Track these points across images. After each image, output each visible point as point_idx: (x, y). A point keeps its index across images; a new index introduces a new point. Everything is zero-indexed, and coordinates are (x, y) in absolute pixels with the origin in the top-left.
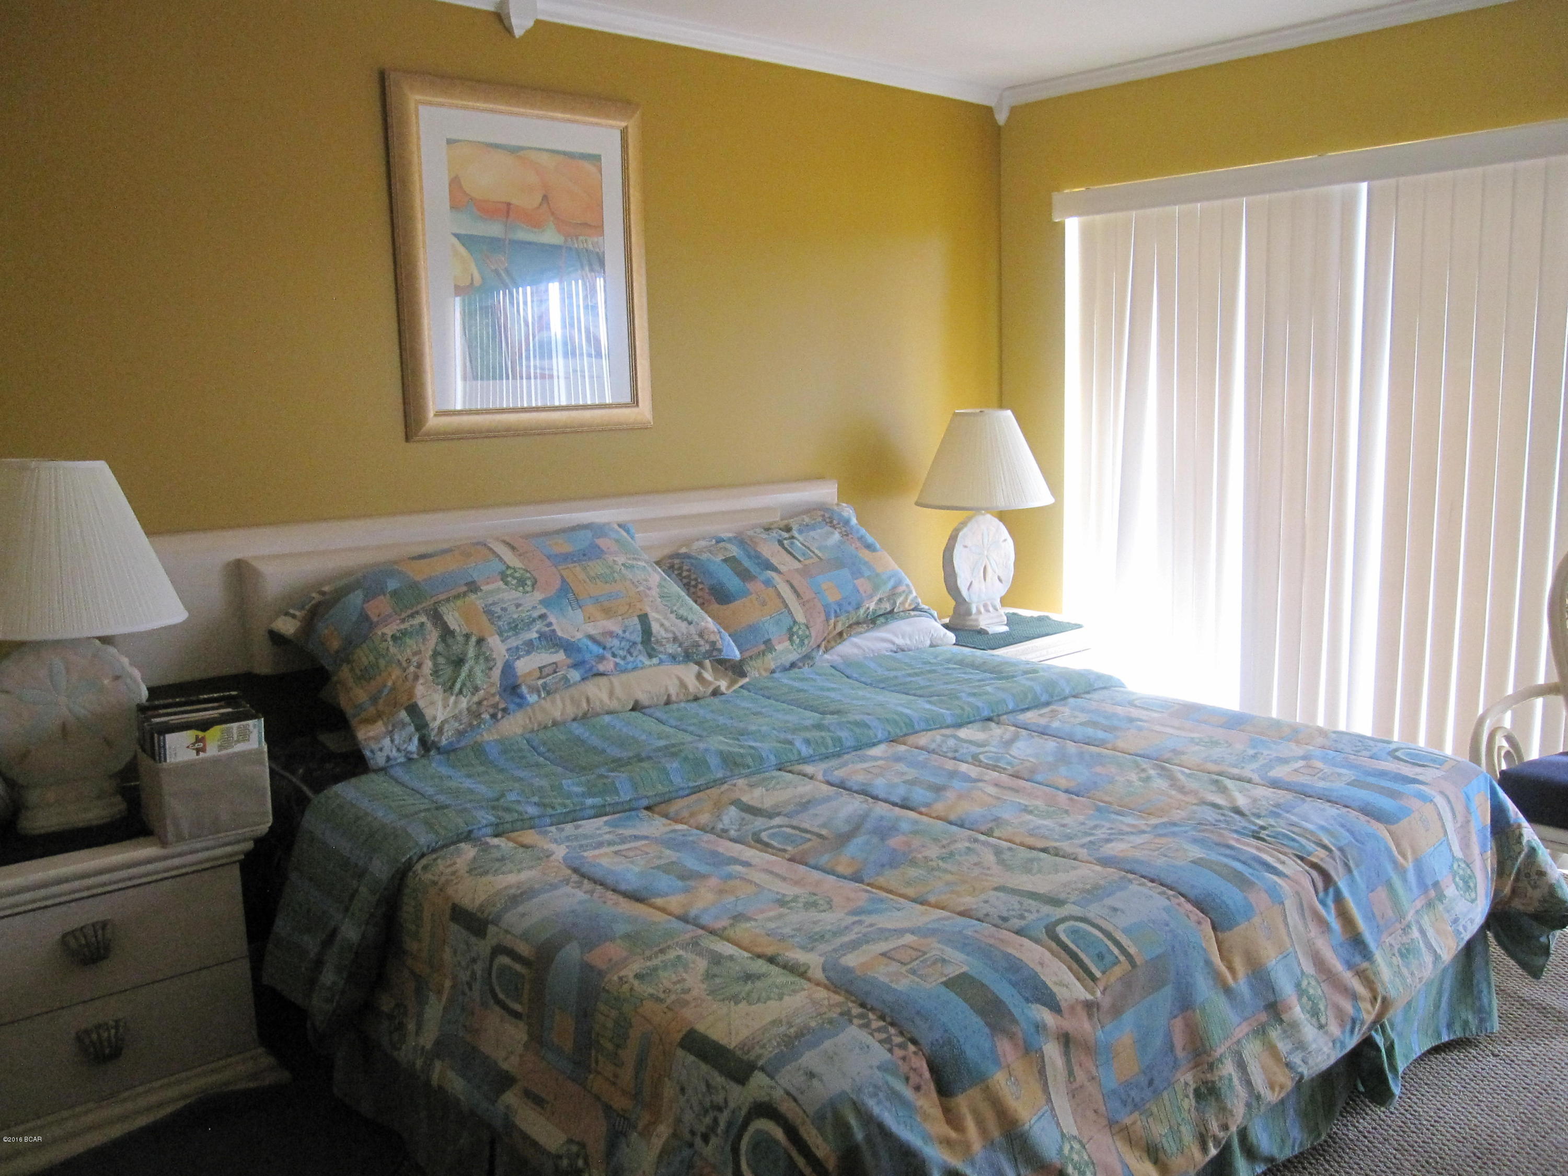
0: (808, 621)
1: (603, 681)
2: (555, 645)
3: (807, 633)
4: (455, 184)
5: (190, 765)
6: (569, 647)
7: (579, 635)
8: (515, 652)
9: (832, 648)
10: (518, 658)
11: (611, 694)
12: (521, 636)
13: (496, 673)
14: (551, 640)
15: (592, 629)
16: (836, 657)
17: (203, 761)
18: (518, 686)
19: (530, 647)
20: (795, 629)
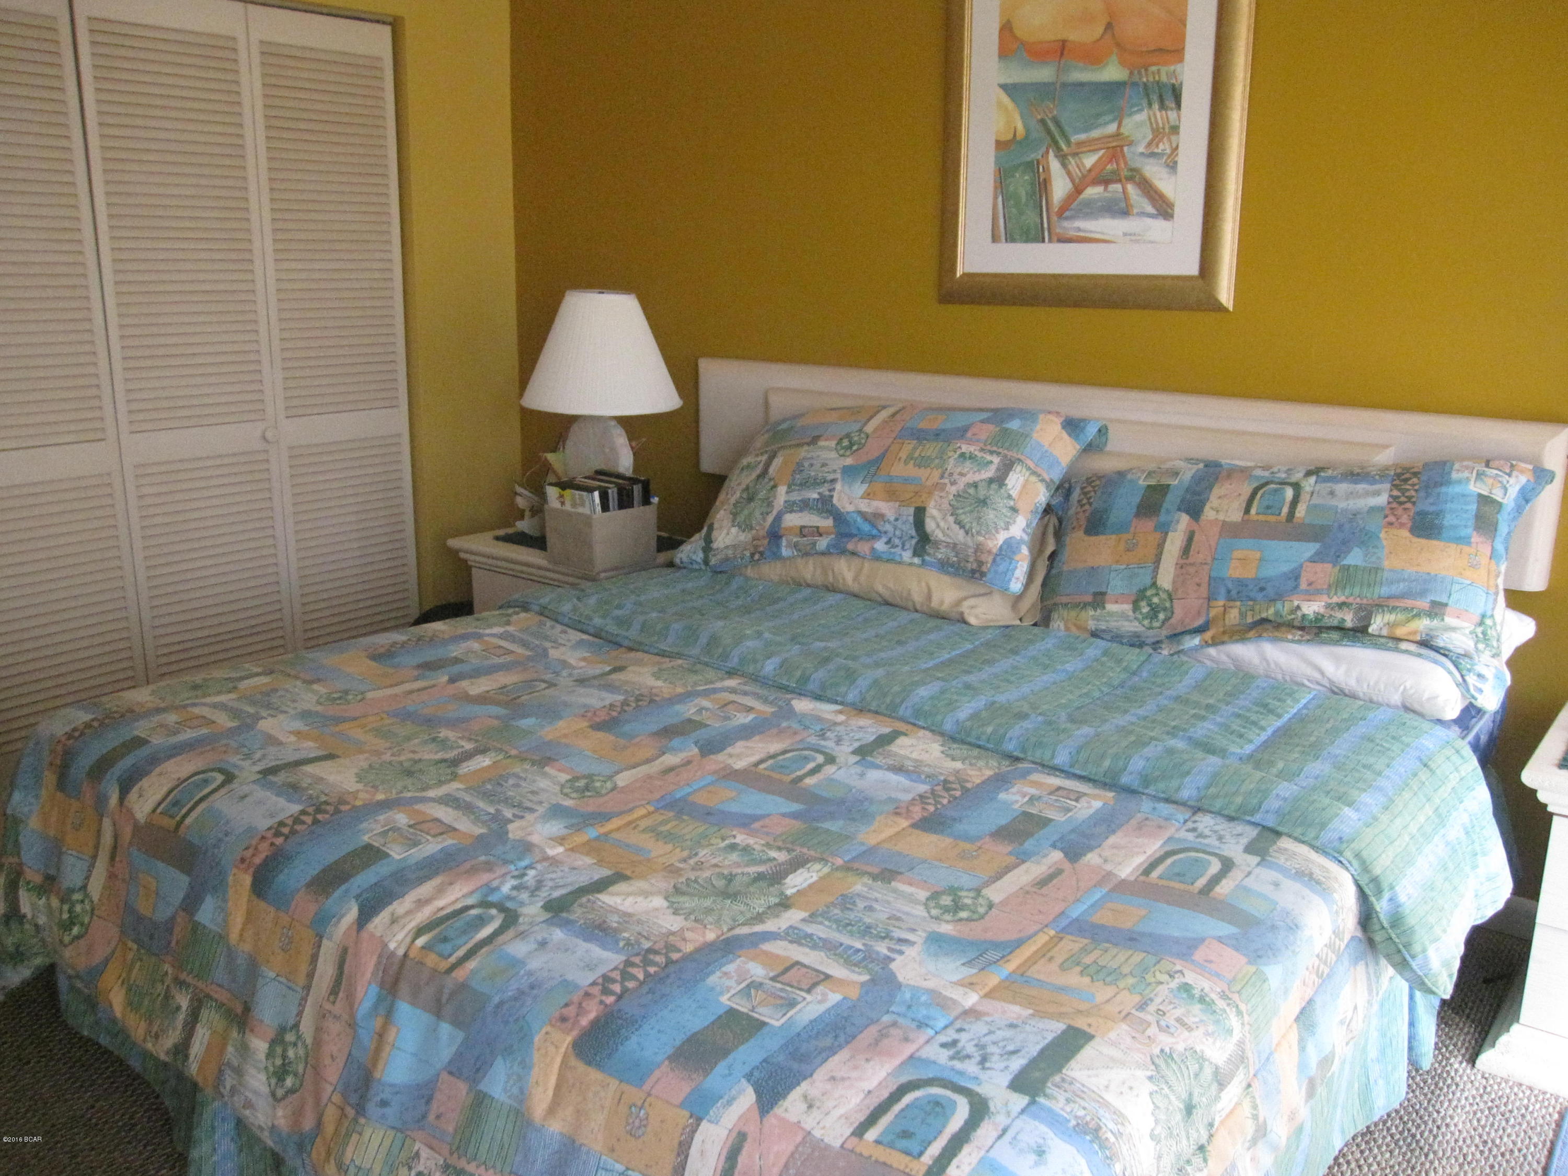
0: (1176, 589)
1: (856, 562)
2: (828, 511)
3: (1168, 605)
4: (1006, 29)
5: (556, 510)
6: (839, 517)
7: (850, 508)
8: (791, 507)
9: (1223, 643)
10: (791, 512)
11: (856, 579)
12: (803, 493)
13: (770, 519)
14: (825, 506)
15: (864, 506)
16: (1224, 658)
17: (562, 511)
18: (781, 537)
19: (805, 505)
20: (1149, 593)
